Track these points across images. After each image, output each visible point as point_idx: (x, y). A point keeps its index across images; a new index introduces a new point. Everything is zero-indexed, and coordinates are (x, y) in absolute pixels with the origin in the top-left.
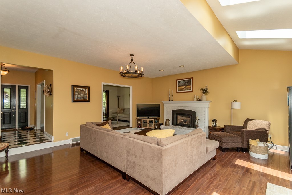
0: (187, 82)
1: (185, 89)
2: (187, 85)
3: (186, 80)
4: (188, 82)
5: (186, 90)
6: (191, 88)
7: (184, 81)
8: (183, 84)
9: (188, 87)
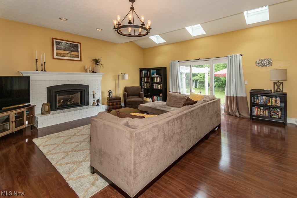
0: (72, 47)
1: (69, 55)
2: (72, 51)
3: (71, 44)
4: (74, 47)
5: (70, 57)
6: (78, 55)
7: (67, 43)
8: (66, 48)
9: (73, 53)
